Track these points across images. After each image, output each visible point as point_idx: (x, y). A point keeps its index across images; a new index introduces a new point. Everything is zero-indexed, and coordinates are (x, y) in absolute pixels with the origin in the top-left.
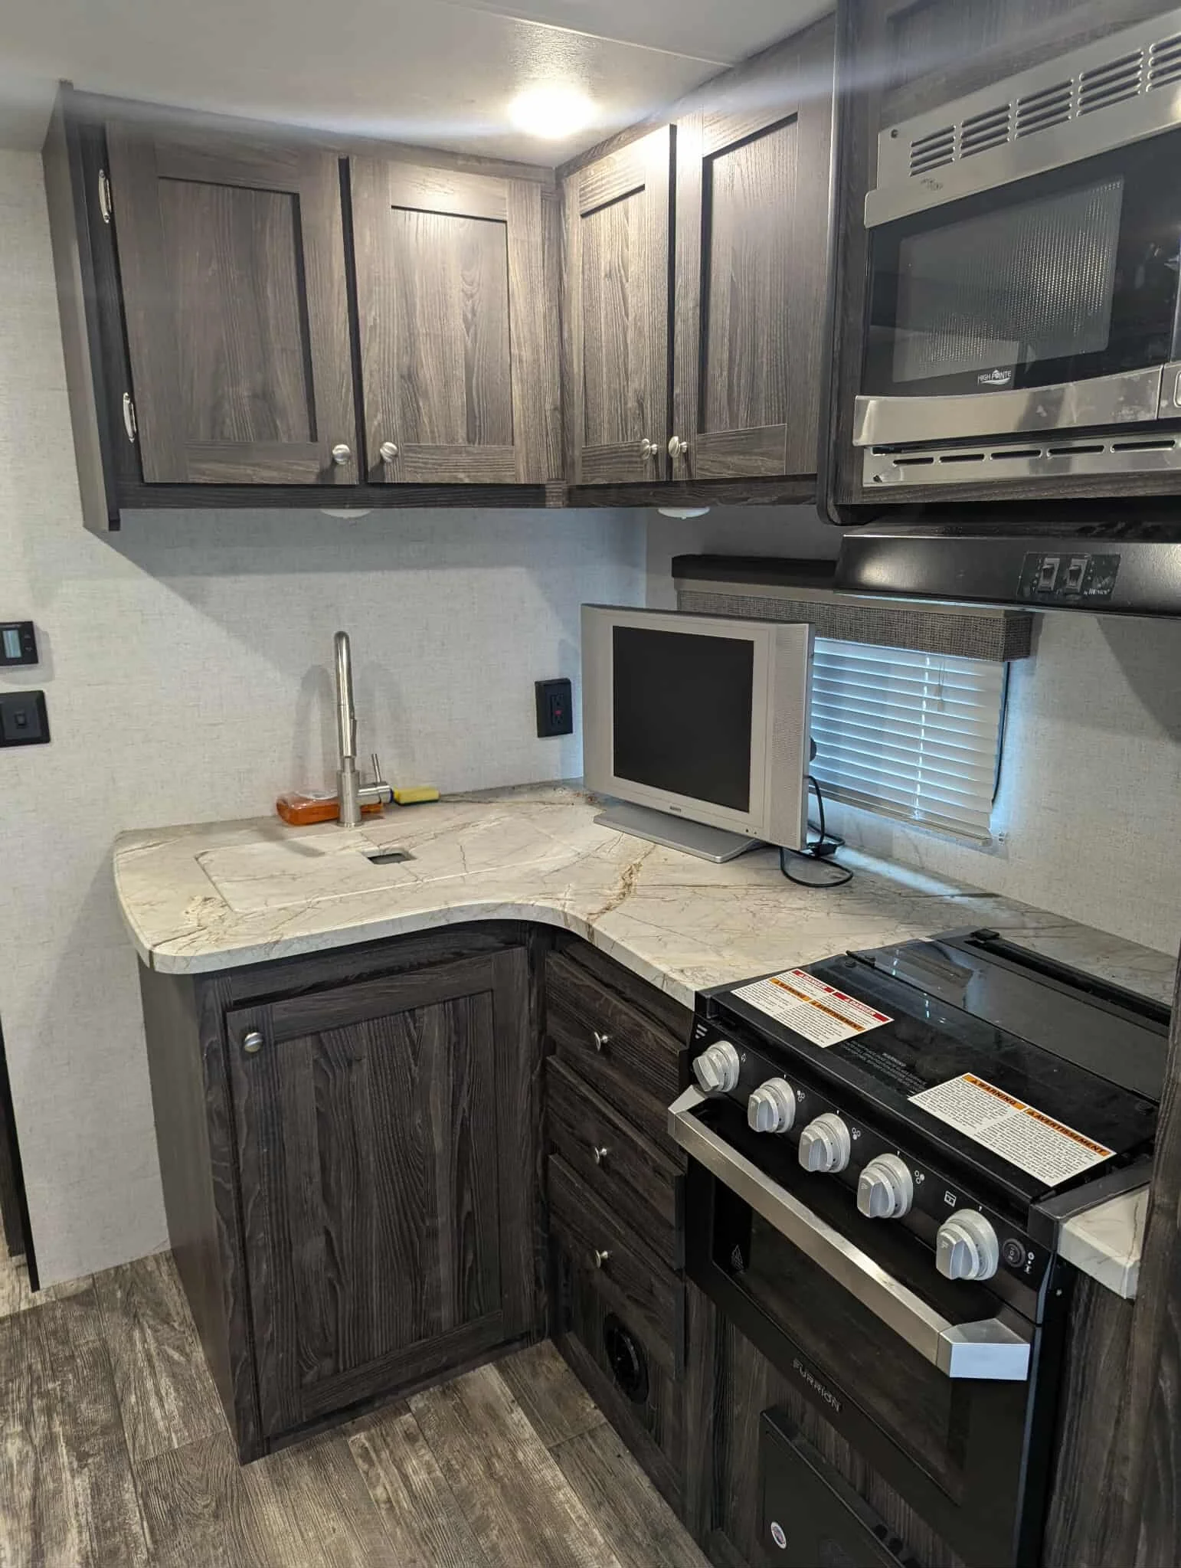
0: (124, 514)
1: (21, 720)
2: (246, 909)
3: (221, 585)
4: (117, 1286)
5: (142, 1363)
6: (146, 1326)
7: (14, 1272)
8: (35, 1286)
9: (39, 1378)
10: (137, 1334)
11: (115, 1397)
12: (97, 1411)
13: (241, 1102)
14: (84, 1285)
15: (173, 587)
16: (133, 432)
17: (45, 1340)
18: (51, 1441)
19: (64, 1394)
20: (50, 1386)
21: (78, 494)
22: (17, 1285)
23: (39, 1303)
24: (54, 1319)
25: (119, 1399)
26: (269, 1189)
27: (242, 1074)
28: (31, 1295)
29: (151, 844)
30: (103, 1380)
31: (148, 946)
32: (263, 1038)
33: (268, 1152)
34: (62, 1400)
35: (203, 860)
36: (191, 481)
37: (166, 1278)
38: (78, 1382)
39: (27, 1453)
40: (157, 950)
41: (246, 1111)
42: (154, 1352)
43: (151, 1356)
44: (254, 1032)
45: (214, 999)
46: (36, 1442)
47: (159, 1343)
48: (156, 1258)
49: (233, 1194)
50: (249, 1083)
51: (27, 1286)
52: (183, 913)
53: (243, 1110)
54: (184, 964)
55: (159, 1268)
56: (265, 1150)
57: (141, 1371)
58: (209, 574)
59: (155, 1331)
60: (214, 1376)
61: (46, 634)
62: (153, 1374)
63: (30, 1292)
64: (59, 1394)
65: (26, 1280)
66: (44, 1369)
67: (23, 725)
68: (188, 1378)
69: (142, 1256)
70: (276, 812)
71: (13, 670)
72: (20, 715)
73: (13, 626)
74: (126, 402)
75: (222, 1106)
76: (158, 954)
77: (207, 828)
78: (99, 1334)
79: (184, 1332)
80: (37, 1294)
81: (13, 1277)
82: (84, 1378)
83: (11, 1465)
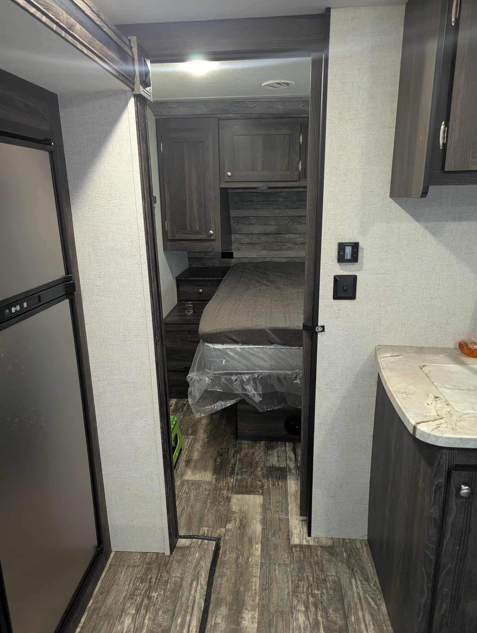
0: (432, 188)
1: (345, 288)
2: (463, 410)
3: (451, 227)
4: (344, 550)
5: (356, 600)
6: (358, 579)
7: (301, 522)
8: (309, 534)
9: (311, 585)
10: (353, 581)
11: (345, 612)
12: (336, 617)
13: (450, 519)
14: (330, 543)
15: (426, 228)
16: (443, 143)
17: (314, 565)
18: (317, 623)
19: (322, 600)
20: (316, 592)
21: (390, 180)
22: (302, 530)
23: (311, 544)
24: (317, 555)
25: (347, 616)
26: (455, 568)
27: (454, 504)
28: (307, 538)
29: (395, 355)
30: (339, 600)
31: (413, 423)
32: (471, 490)
33: (459, 549)
34: (322, 603)
35: (426, 369)
36: (470, 169)
37: (366, 555)
38: (328, 595)
39: (307, 625)
40: (419, 427)
41: (452, 525)
42: (362, 596)
43: (361, 598)
44: (467, 486)
45: (445, 461)
46: (311, 620)
47: (365, 592)
48: (361, 542)
49: (433, 562)
50: (457, 510)
51: (306, 532)
52: (426, 404)
53: (450, 523)
54: (435, 439)
55: (362, 548)
56: (458, 548)
57: (356, 604)
58: (447, 221)
59: (361, 582)
60: (393, 625)
61: (363, 248)
62: (362, 609)
63: (307, 536)
64: (320, 598)
65: (305, 529)
66: (314, 581)
67: (346, 291)
68: (379, 619)
69: (355, 538)
70: (458, 347)
71: (346, 265)
72: (345, 286)
73: (350, 244)
74: (442, 127)
75: (438, 517)
76: (420, 430)
77: (421, 350)
78: (337, 573)
79: (376, 591)
80: (310, 538)
81: (300, 525)
82: (330, 595)
83: (300, 628)
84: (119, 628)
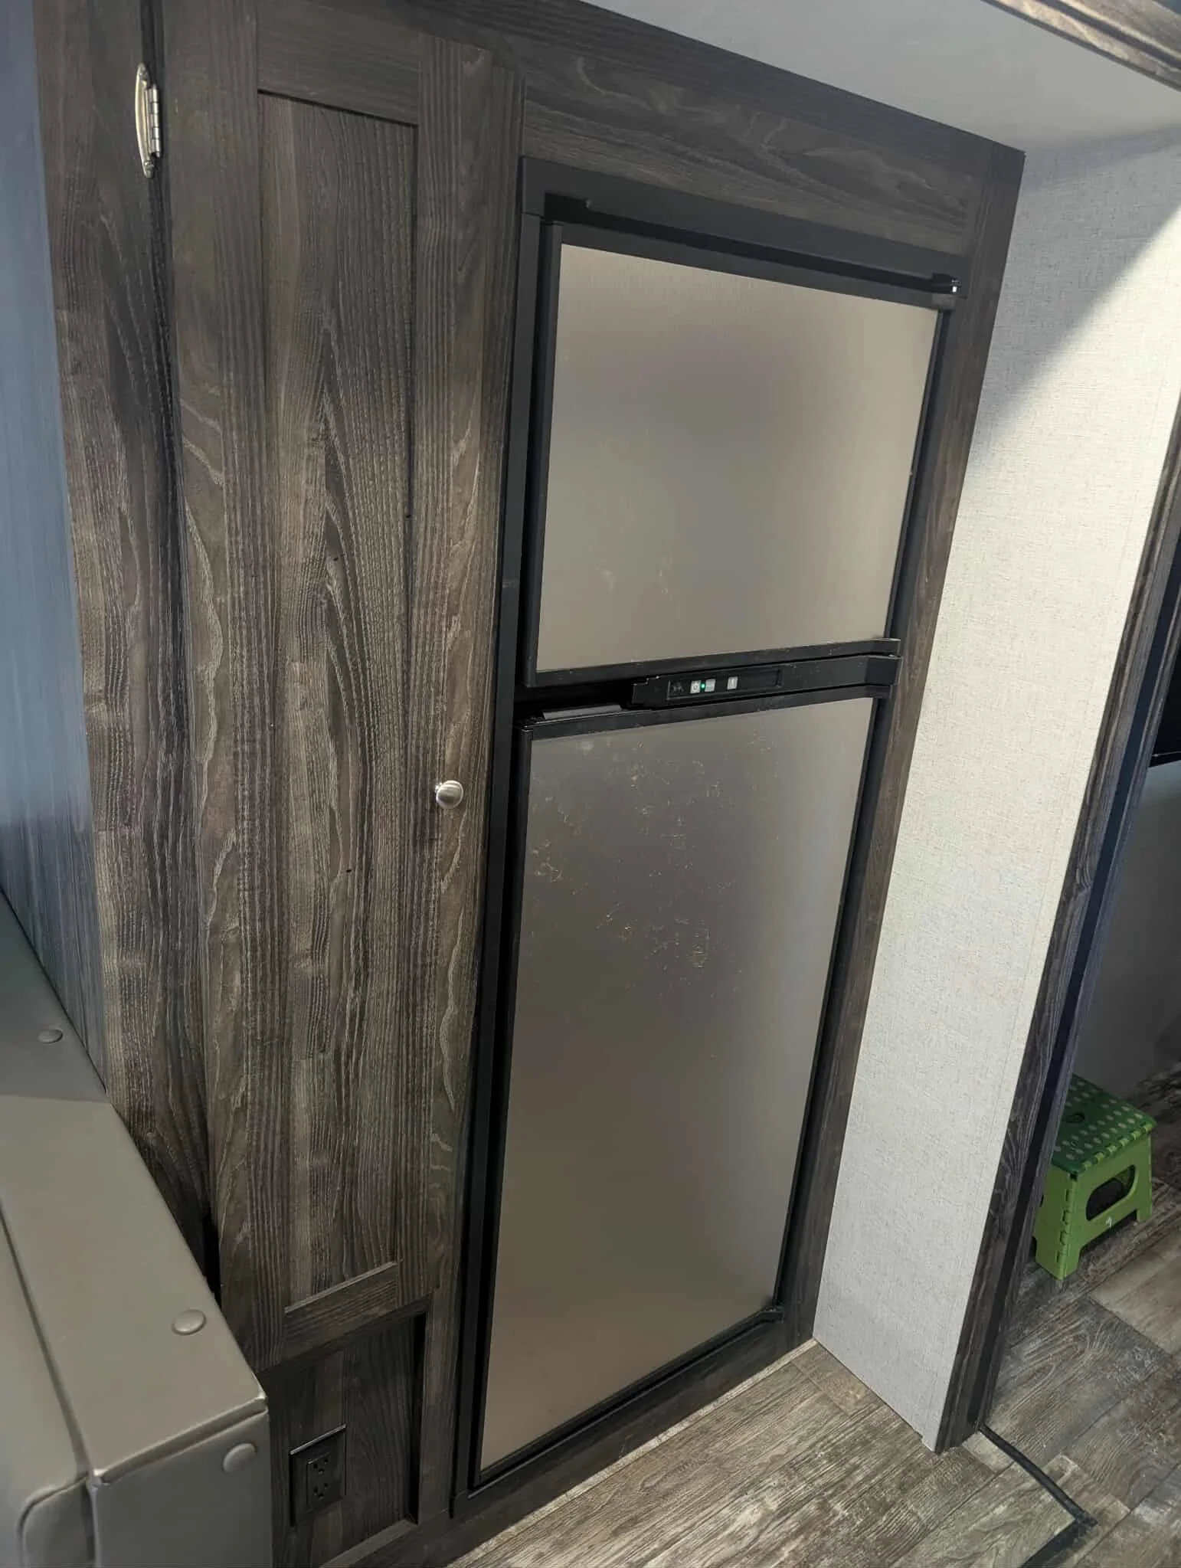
84: (725, 1511)
